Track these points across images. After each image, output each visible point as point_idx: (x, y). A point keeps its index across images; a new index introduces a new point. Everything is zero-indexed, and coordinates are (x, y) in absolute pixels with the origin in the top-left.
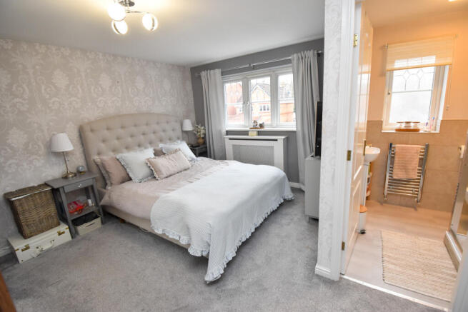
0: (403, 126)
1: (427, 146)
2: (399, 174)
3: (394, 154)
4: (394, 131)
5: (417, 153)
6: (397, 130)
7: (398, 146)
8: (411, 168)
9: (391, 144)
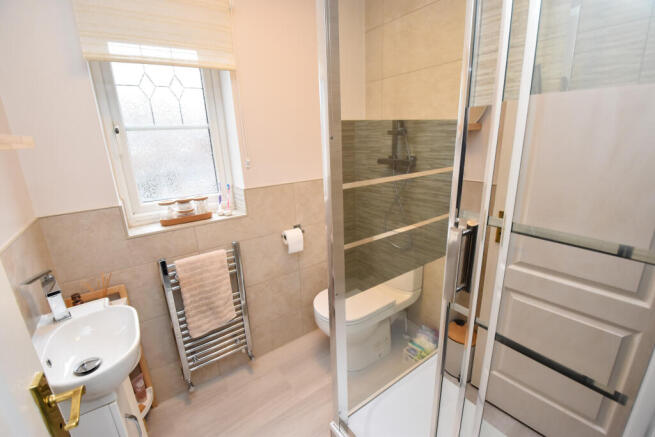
0: (175, 212)
1: (236, 248)
2: (200, 326)
3: (177, 284)
4: (158, 228)
5: (223, 267)
6: (165, 223)
7: (178, 265)
8: (221, 302)
9: (163, 264)
